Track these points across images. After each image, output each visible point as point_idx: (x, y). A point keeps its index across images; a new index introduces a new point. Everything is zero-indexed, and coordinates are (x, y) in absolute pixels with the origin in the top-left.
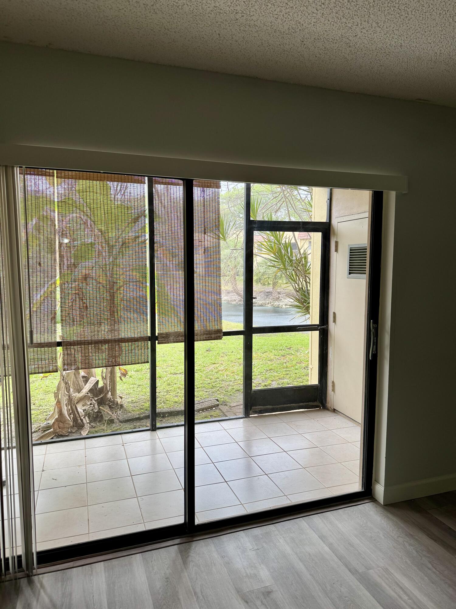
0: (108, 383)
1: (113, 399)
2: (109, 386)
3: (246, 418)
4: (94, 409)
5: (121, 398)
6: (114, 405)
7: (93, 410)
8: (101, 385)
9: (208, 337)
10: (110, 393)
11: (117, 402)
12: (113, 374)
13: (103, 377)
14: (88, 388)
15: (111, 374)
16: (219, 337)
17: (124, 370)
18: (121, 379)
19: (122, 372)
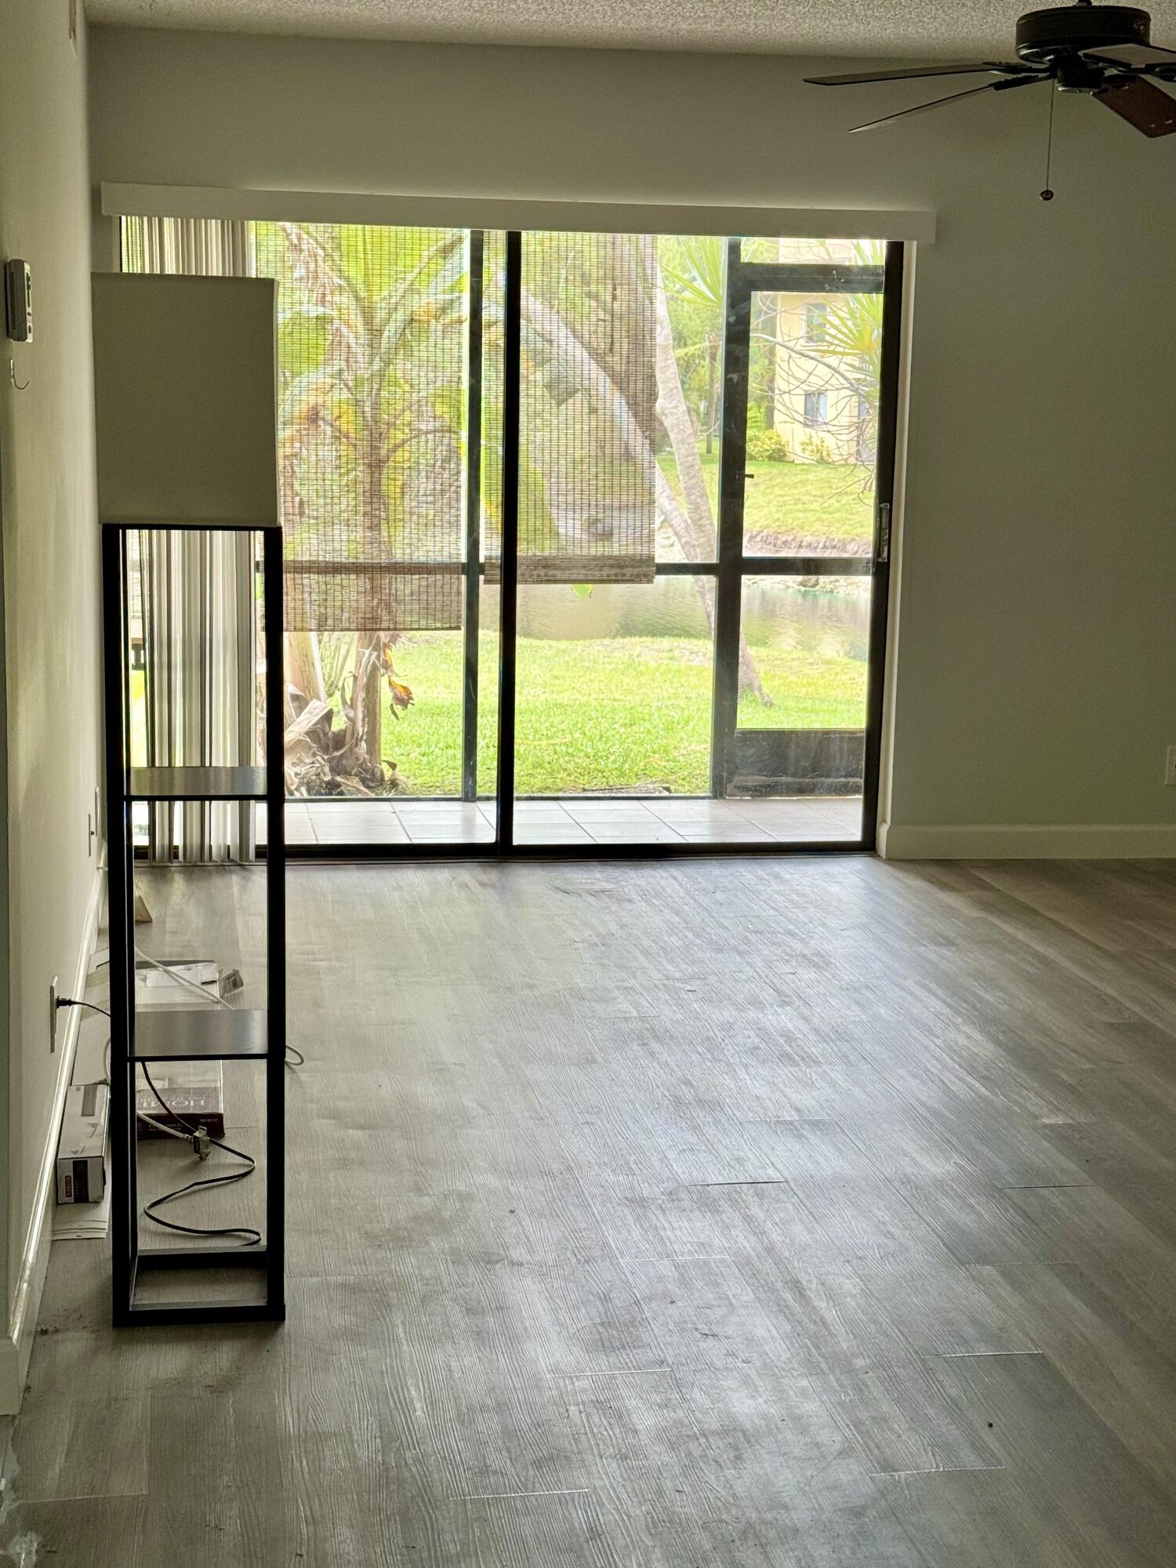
0: (360, 716)
1: (370, 762)
2: (363, 726)
3: (715, 797)
4: (322, 775)
5: (393, 766)
6: (373, 781)
7: (319, 774)
8: (338, 724)
9: (616, 575)
10: (363, 744)
11: (382, 772)
12: (371, 694)
13: (344, 702)
14: (305, 723)
15: (367, 693)
16: (646, 576)
17: (402, 690)
18: (394, 713)
19: (398, 694)
